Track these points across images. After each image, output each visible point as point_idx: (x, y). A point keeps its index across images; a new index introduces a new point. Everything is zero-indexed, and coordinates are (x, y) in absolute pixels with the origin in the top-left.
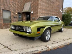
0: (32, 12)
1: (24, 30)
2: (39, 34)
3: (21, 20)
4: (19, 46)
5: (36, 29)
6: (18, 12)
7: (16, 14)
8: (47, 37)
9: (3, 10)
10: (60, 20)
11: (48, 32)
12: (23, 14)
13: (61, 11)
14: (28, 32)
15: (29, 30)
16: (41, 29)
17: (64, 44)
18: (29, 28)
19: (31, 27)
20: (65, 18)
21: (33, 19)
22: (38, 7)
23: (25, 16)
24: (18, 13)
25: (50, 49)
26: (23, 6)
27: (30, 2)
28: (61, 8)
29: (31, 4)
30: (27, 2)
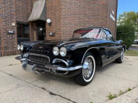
12: (30, 26)
13: (114, 19)
21: (51, 36)
23: (35, 29)
28: (113, 12)
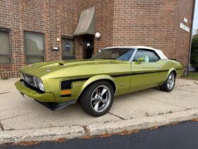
1: (36, 84)
3: (72, 55)
4: (25, 120)
6: (62, 36)
7: (58, 39)
9: (25, 32)
11: (104, 91)
12: (76, 40)
19: (43, 78)
22: (111, 21)
23: (81, 45)
24: (63, 38)
25: (91, 134)
26: (76, 19)
28: (186, 20)
29: (95, 13)
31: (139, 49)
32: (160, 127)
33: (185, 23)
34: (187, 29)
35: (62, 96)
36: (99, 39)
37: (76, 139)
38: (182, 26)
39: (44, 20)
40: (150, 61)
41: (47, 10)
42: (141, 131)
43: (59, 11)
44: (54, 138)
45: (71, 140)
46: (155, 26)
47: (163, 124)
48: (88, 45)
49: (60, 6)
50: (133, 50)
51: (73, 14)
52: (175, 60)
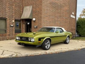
0: (34, 19)
1: (29, 40)
2: (40, 43)
5: (38, 40)
6: (15, 19)
7: (13, 21)
8: (47, 46)
10: (63, 31)
11: (48, 42)
12: (21, 21)
14: (32, 41)
15: (33, 40)
16: (41, 39)
17: (60, 51)
18: (33, 39)
19: (34, 38)
20: (81, 26)
21: (35, 28)
22: (41, 13)
24: (16, 21)
26: (22, 11)
27: (32, 6)
28: (73, 13)
29: (32, 9)
30: (28, 5)
31: (57, 28)
32: (65, 52)
33: (73, 15)
34: (74, 17)
35: (39, 43)
36: (34, 21)
37: (44, 54)
38: (72, 16)
39: (7, 11)
40: (60, 32)
41: (9, 6)
42: (60, 53)
43: (13, 7)
44: (38, 54)
45: (42, 55)
46: (60, 16)
47: (66, 51)
48: (28, 24)
49: (14, 4)
50: (55, 28)
51: (20, 8)
52: (69, 31)
